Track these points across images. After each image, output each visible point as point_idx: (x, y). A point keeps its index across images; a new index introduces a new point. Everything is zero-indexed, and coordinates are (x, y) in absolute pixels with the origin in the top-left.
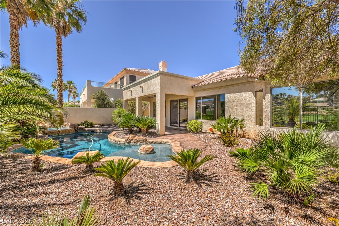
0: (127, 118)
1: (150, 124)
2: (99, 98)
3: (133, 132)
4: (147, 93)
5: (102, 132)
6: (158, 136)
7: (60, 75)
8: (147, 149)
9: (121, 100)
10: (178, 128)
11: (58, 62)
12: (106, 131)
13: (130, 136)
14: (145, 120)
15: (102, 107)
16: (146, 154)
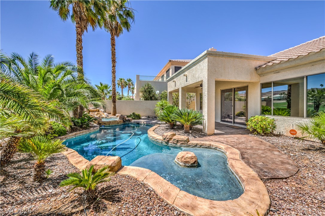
0: (168, 111)
1: (194, 120)
2: (145, 91)
3: (176, 127)
4: (191, 81)
5: (146, 124)
6: (205, 135)
7: (114, 71)
8: (188, 160)
9: (165, 92)
10: (232, 124)
11: (112, 60)
12: (149, 123)
13: (169, 134)
14: (188, 114)
15: (149, 100)
16: (185, 166)
